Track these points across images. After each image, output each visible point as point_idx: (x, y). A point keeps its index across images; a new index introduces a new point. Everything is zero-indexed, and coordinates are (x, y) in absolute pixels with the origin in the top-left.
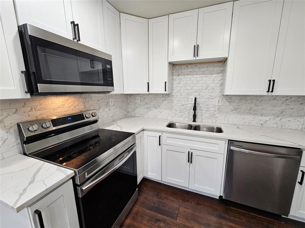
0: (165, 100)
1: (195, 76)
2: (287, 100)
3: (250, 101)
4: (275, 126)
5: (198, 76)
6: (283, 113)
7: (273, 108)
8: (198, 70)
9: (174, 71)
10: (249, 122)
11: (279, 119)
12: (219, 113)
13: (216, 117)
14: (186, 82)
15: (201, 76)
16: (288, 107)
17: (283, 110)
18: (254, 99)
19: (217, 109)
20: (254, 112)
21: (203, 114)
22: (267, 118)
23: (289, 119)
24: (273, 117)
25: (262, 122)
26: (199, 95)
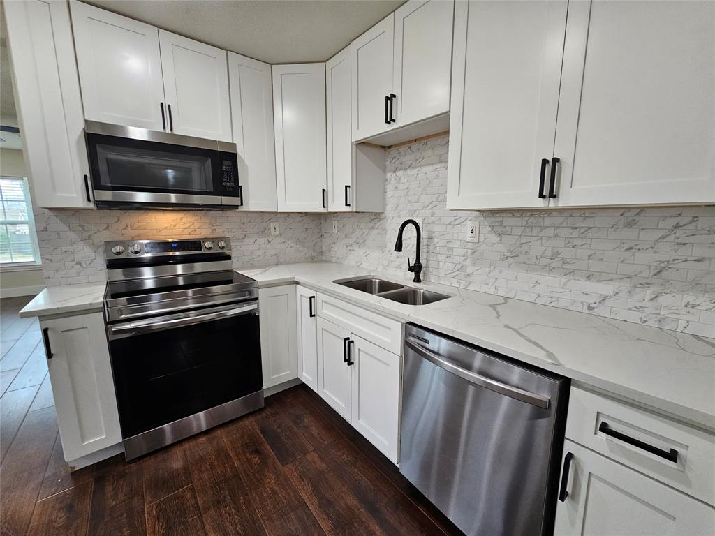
0: (373, 228)
1: (425, 169)
2: (677, 226)
3: (550, 232)
4: (635, 317)
5: (431, 168)
6: (664, 274)
7: (629, 253)
8: (429, 153)
9: (388, 163)
10: (552, 295)
11: (648, 293)
12: (474, 263)
13: (468, 275)
14: (407, 185)
15: (435, 166)
16: (684, 252)
17: (662, 265)
18: (564, 224)
19: (469, 252)
20: (565, 266)
21: (441, 264)
22: (607, 288)
23: (690, 298)
24: (625, 286)
25: (591, 300)
26: (433, 215)
